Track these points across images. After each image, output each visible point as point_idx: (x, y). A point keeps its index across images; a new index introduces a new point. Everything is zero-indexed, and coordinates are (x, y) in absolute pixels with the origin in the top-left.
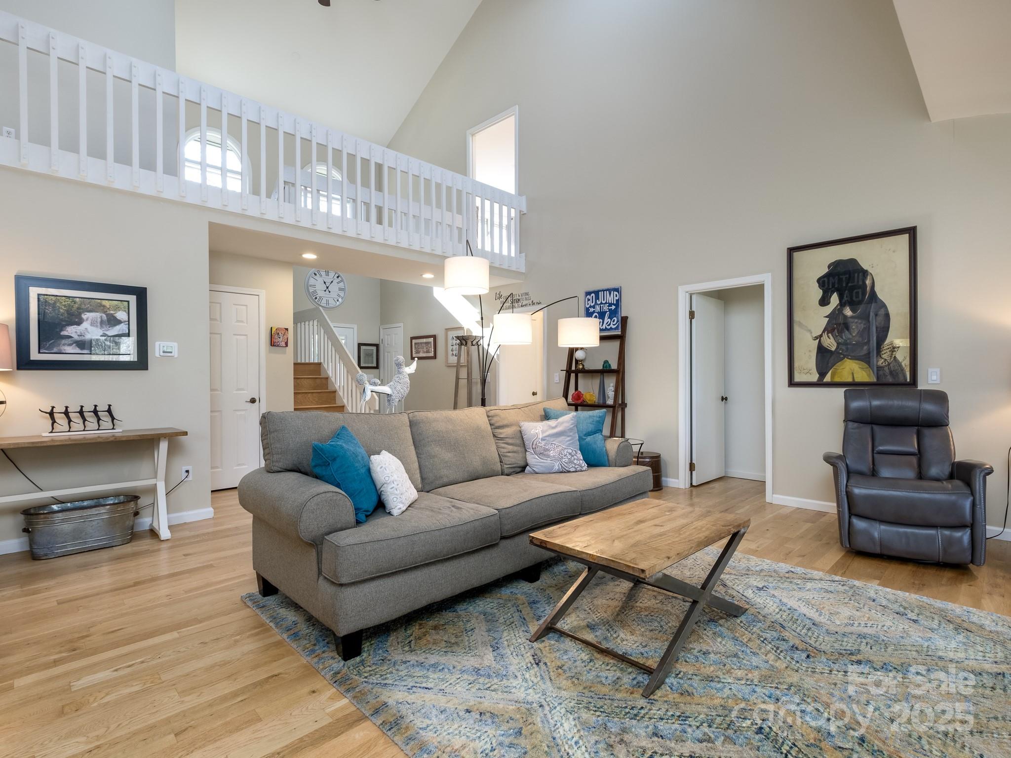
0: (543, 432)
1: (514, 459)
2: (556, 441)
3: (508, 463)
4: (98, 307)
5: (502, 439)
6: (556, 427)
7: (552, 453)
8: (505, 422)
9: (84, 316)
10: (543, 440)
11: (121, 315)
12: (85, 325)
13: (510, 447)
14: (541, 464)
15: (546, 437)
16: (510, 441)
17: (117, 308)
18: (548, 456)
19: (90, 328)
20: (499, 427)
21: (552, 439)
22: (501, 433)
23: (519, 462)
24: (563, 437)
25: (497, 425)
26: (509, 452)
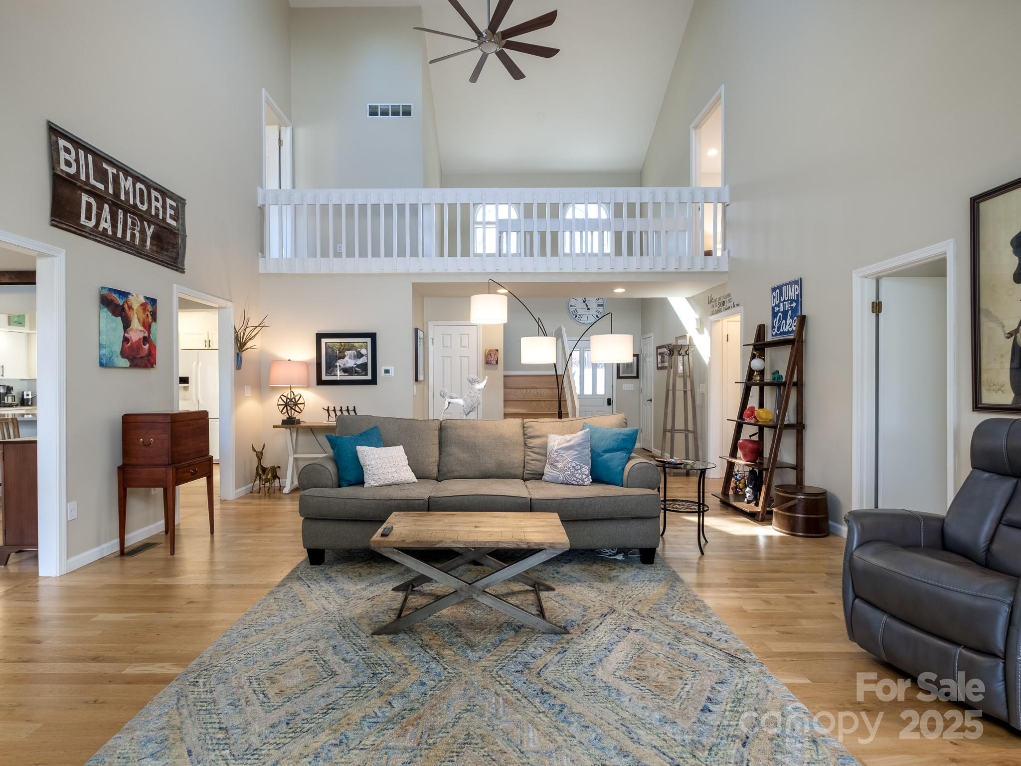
0: (559, 444)
1: (533, 466)
2: (566, 454)
3: (529, 469)
4: (351, 347)
5: (530, 448)
6: (570, 440)
7: (560, 465)
8: (537, 434)
9: (346, 354)
10: (556, 452)
11: (363, 351)
12: (347, 358)
13: (535, 456)
14: (551, 474)
15: (559, 449)
16: (537, 450)
17: (361, 347)
18: (556, 467)
19: (350, 361)
20: (530, 437)
21: (563, 452)
22: (531, 443)
23: (538, 470)
24: (572, 451)
25: (529, 435)
26: (532, 460)
